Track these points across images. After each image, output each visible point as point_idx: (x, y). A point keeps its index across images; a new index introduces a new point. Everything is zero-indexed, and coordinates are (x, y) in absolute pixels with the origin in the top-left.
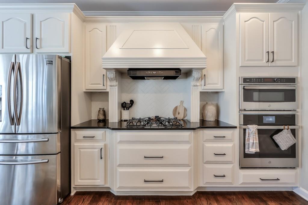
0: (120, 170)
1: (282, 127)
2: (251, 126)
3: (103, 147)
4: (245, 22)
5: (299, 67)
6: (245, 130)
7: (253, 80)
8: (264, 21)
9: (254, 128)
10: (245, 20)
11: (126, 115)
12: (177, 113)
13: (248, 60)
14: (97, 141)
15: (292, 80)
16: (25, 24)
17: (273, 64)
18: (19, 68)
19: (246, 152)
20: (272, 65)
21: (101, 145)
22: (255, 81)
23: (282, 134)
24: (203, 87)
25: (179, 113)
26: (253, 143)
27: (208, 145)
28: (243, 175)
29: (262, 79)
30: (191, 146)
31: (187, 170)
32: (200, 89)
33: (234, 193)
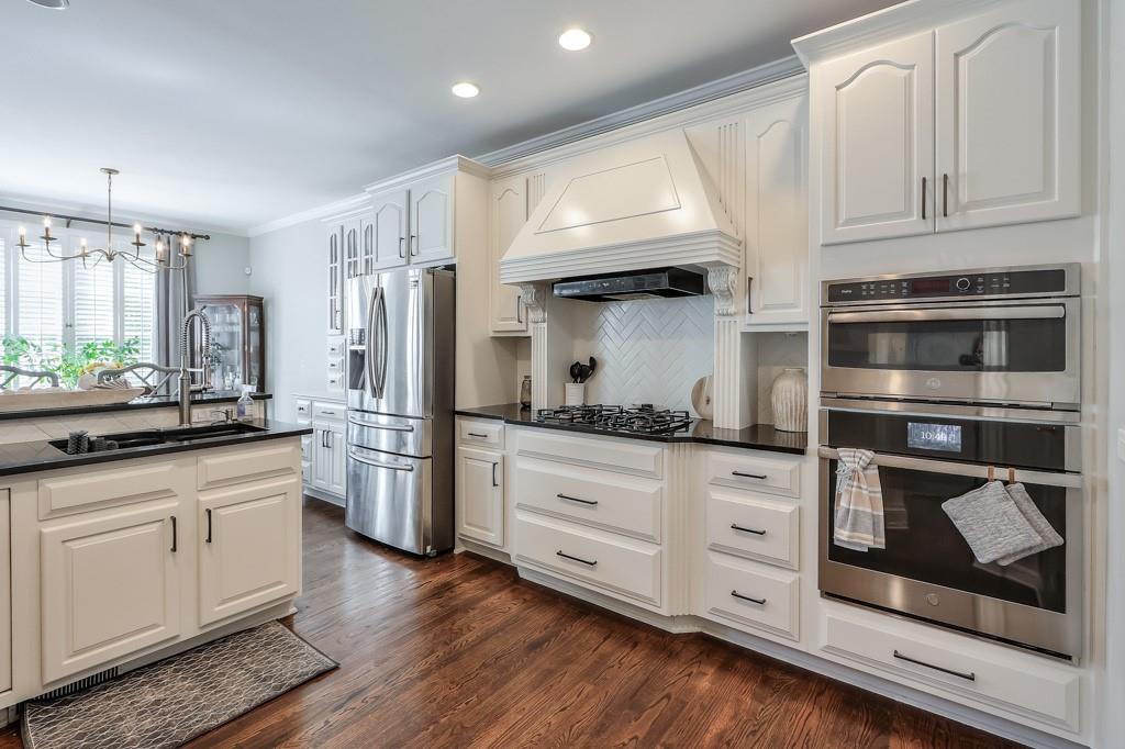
0: (521, 516)
1: (980, 471)
2: (847, 454)
3: (499, 461)
4: (838, 88)
5: (1097, 221)
6: (834, 463)
7: (868, 289)
8: (912, 67)
9: (857, 460)
10: (838, 84)
11: (574, 396)
12: (704, 400)
13: (848, 222)
14: (491, 447)
15: (1050, 280)
16: (400, 212)
17: (955, 221)
18: (382, 297)
19: (836, 543)
20: (946, 228)
21: (495, 455)
22: (872, 293)
23: (976, 499)
24: (749, 319)
25: (708, 401)
26: (848, 510)
27: (718, 495)
28: (830, 619)
29: (905, 285)
30: (661, 488)
31: (650, 551)
32: (743, 324)
33: (806, 675)
